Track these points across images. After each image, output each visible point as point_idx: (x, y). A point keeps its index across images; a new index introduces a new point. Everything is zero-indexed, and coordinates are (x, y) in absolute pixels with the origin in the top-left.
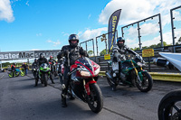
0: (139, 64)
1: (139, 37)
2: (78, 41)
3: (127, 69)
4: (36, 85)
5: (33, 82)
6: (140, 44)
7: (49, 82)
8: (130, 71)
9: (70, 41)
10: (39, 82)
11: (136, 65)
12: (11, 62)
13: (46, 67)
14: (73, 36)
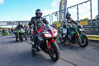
0: (80, 30)
1: (78, 14)
2: (42, 14)
3: (73, 33)
4: (17, 41)
5: (15, 39)
6: (78, 18)
7: (24, 39)
8: (74, 34)
9: (36, 14)
10: (18, 39)
11: (78, 30)
12: (3, 27)
13: (22, 31)
14: (38, 10)
